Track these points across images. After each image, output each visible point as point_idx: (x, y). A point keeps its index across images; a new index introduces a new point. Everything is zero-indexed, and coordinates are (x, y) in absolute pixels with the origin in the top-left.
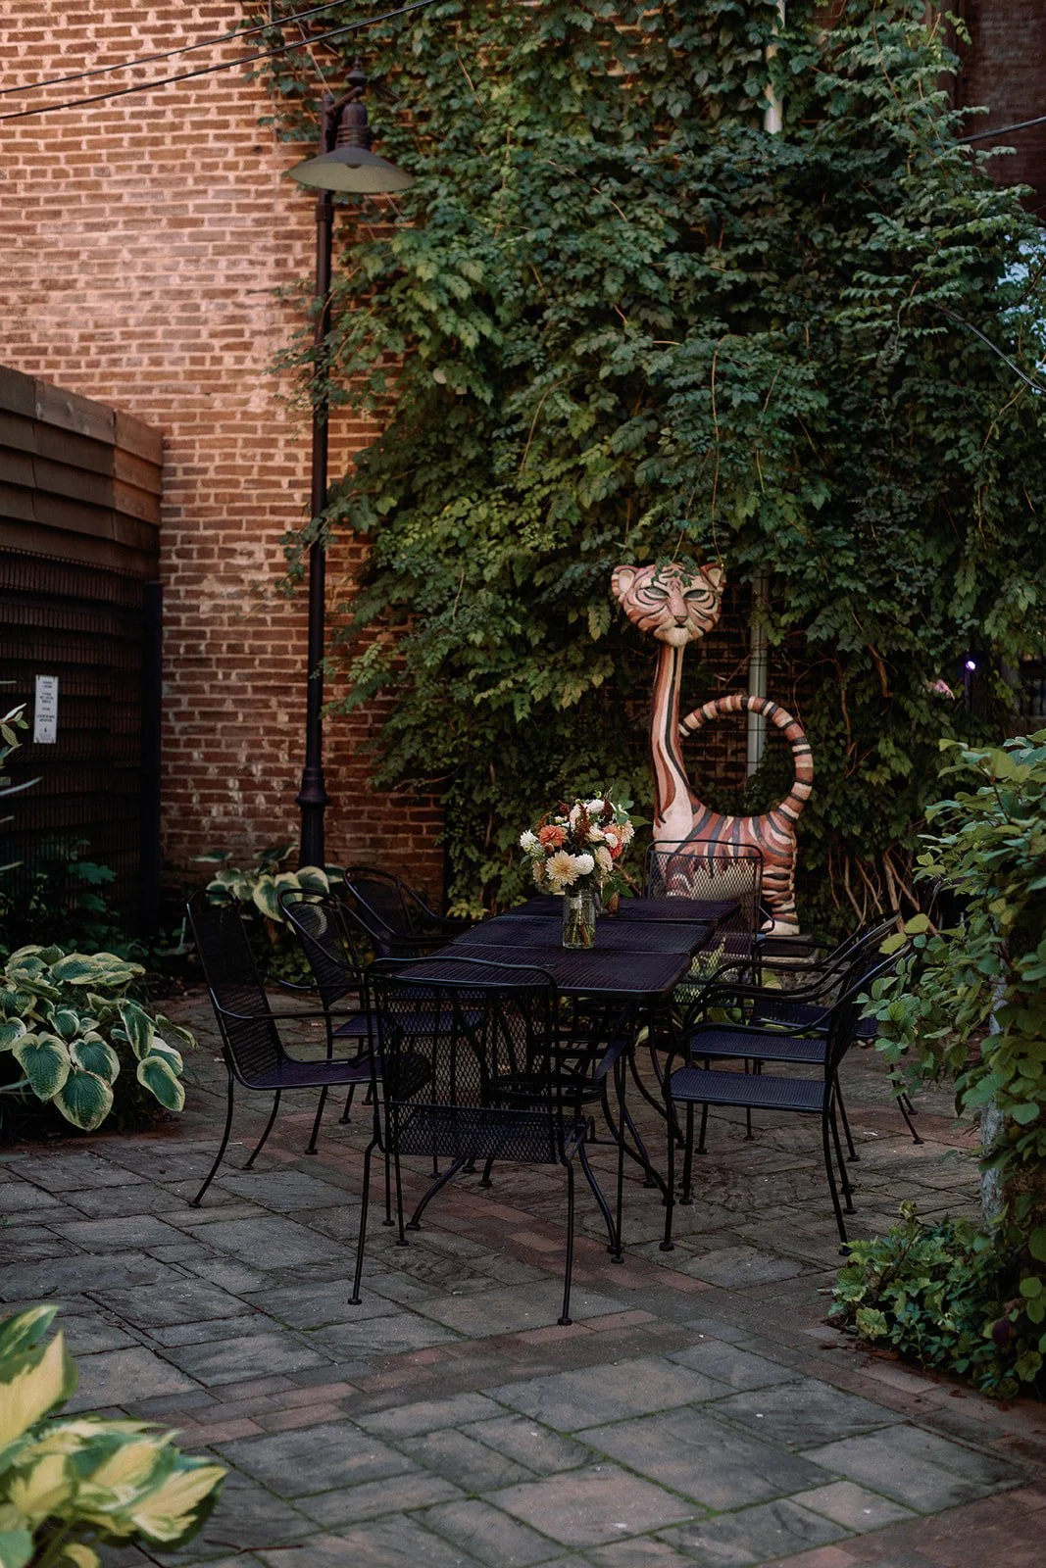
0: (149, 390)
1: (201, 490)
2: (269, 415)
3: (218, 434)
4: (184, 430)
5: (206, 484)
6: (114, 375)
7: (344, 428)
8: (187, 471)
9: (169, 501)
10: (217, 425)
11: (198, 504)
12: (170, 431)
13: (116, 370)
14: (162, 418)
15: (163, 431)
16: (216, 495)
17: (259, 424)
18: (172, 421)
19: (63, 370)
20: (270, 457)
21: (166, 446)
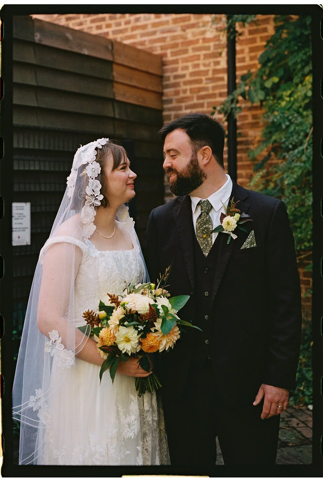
0: (154, 33)
1: (183, 87)
2: (217, 38)
3: (191, 53)
4: (174, 54)
5: (185, 83)
6: (137, 28)
7: (258, 40)
8: (176, 77)
9: (167, 96)
10: (190, 48)
11: (182, 95)
12: (165, 55)
13: (139, 24)
14: (162, 48)
15: (162, 56)
16: (191, 90)
17: (212, 44)
18: (167, 49)
19: (114, 28)
20: (217, 63)
21: (163, 64)
